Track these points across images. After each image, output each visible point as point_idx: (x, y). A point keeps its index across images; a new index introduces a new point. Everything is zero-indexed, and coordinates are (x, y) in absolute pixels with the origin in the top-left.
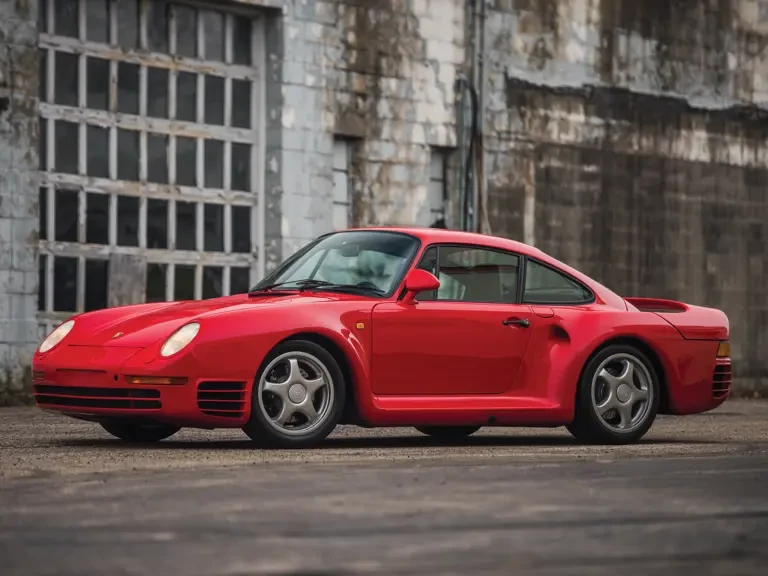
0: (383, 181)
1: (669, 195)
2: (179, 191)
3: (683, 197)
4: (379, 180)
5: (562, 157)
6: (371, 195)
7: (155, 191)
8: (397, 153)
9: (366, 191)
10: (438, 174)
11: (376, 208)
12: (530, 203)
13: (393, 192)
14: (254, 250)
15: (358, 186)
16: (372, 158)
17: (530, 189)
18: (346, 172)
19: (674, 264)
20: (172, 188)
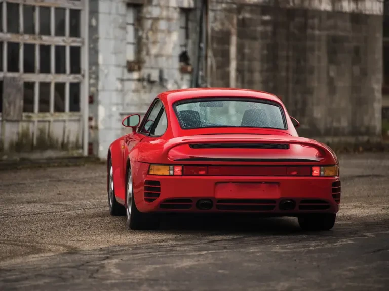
0: (154, 30)
1: (309, 31)
2: (41, 39)
3: (317, 32)
4: (151, 29)
5: (251, 11)
6: (147, 38)
7: (27, 39)
8: (161, 13)
9: (144, 36)
10: (183, 24)
11: (150, 46)
12: (234, 39)
13: (160, 36)
14: (82, 72)
15: (140, 33)
16: (148, 16)
17: (234, 31)
18: (133, 25)
19: (312, 72)
20: (37, 37)
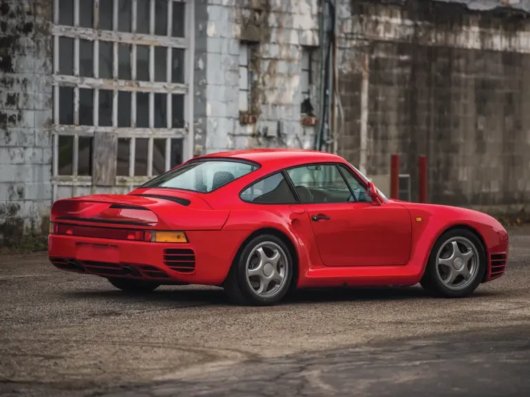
0: (272, 73)
1: (454, 74)
2: (138, 85)
3: (463, 76)
4: (269, 72)
5: (386, 50)
6: (264, 83)
7: (123, 85)
8: (280, 52)
9: (261, 81)
10: (306, 67)
11: (267, 93)
12: (365, 84)
13: (278, 81)
14: (186, 126)
15: (255, 78)
16: (265, 56)
17: (365, 74)
18: (247, 67)
19: (456, 125)
20: (134, 83)
